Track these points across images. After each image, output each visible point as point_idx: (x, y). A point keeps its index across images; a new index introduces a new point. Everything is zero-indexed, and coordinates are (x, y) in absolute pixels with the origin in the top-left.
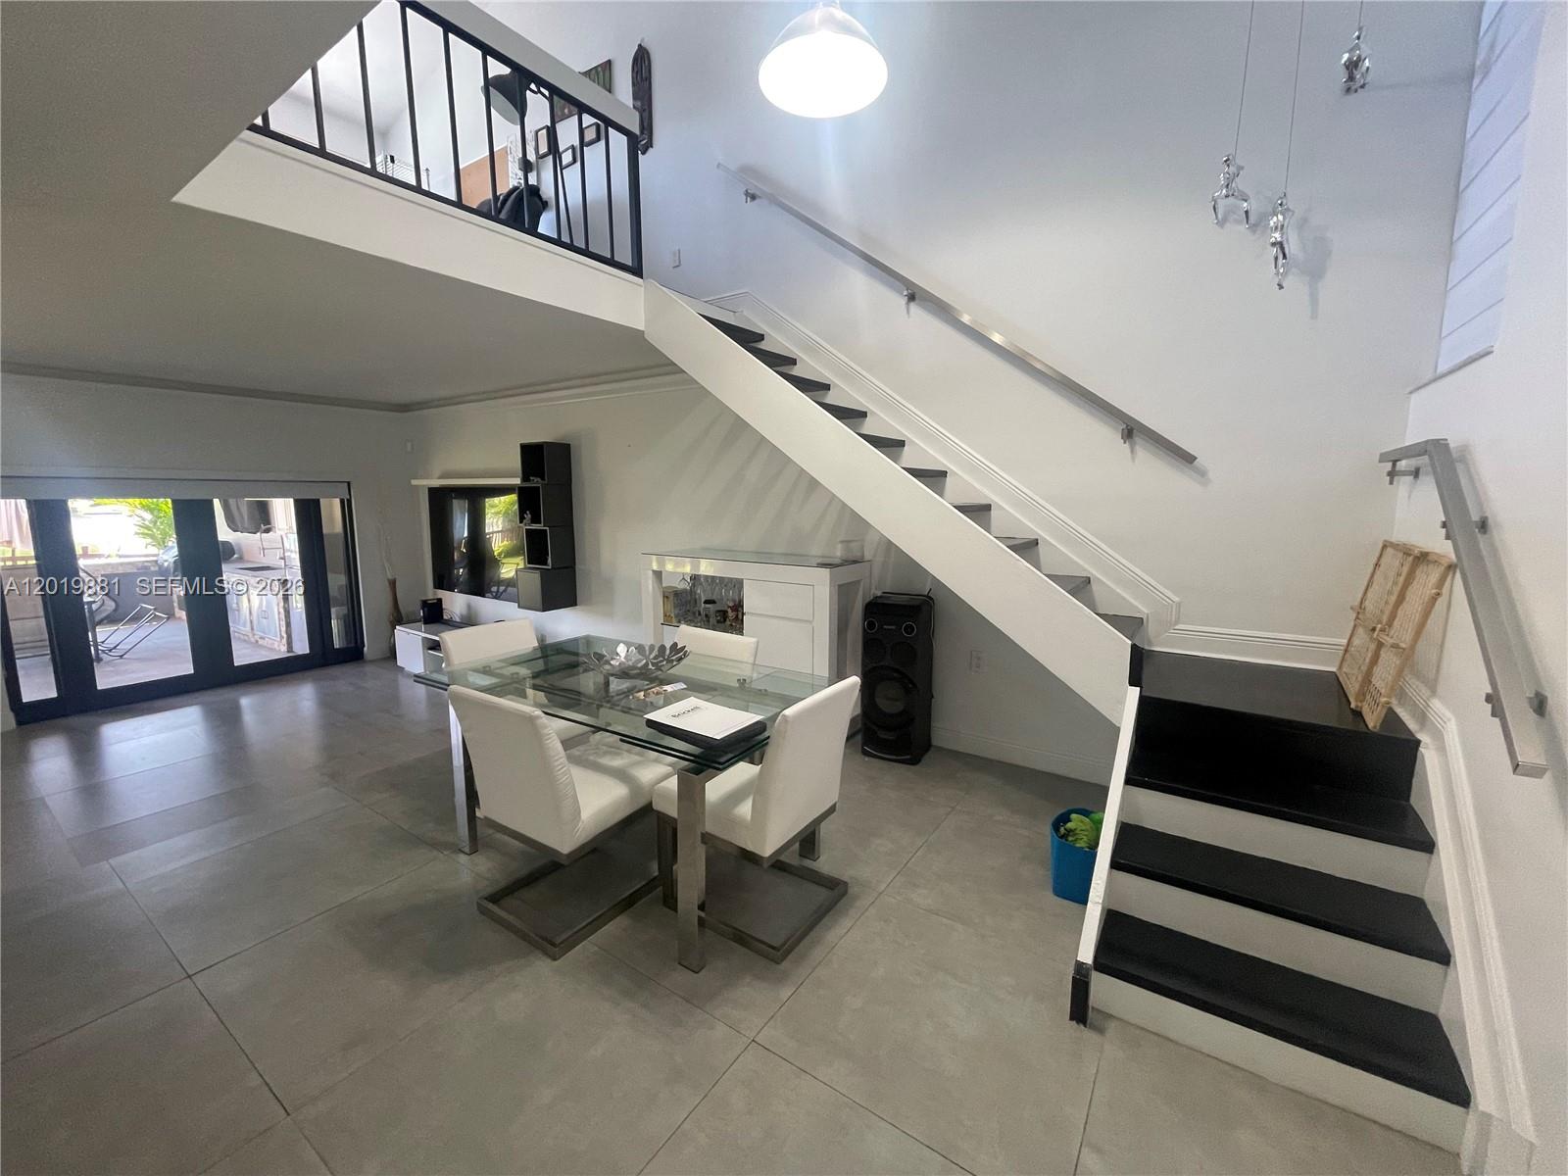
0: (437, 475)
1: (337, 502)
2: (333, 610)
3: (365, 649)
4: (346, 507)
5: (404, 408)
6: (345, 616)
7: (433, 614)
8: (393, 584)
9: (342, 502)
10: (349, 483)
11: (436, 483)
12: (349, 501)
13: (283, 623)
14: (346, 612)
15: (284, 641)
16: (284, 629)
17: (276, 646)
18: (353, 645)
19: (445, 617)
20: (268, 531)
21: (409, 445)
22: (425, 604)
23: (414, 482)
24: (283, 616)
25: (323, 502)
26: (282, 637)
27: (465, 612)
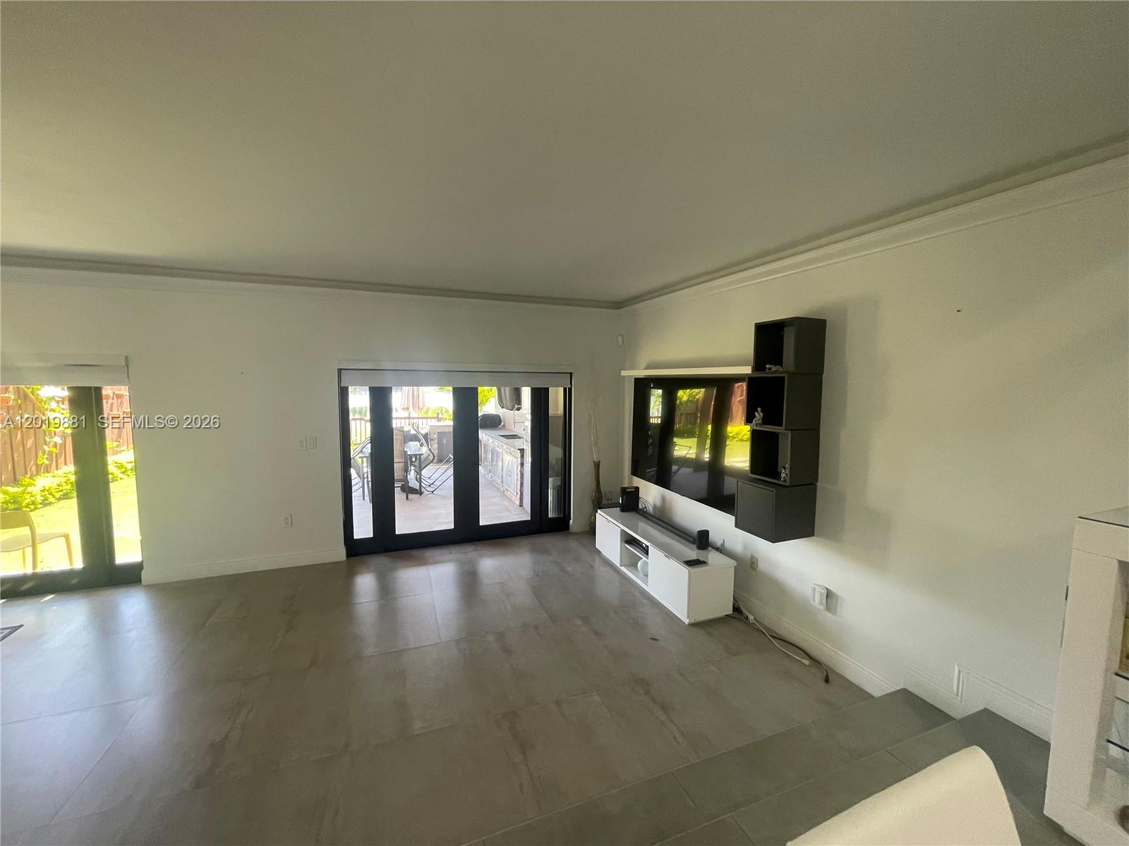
0: (644, 366)
1: (561, 390)
2: (551, 480)
3: (571, 521)
4: (568, 394)
5: (619, 305)
6: (558, 486)
7: (630, 502)
8: (597, 465)
9: (565, 389)
10: (571, 374)
11: (642, 373)
12: (570, 390)
13: (519, 483)
14: (560, 484)
15: (519, 496)
16: (519, 487)
17: (513, 499)
18: (562, 516)
19: (640, 507)
20: (518, 409)
21: (620, 338)
22: (624, 491)
23: (624, 373)
24: (519, 478)
25: (551, 390)
26: (517, 494)
27: (658, 503)
